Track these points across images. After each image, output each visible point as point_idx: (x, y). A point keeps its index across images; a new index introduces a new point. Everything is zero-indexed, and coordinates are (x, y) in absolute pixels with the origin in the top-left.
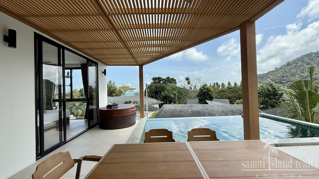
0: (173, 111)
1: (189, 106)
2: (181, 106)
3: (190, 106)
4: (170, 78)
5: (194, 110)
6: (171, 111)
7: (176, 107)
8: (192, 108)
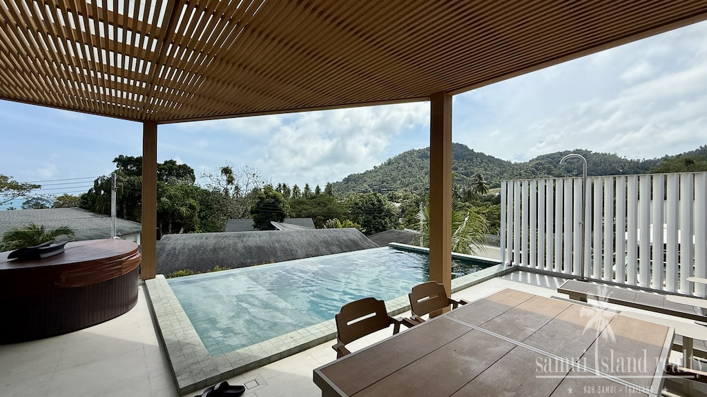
0: (195, 252)
1: (237, 237)
2: (216, 237)
3: (239, 237)
4: (178, 164)
5: (250, 244)
6: (190, 250)
7: (203, 240)
8: (245, 239)
